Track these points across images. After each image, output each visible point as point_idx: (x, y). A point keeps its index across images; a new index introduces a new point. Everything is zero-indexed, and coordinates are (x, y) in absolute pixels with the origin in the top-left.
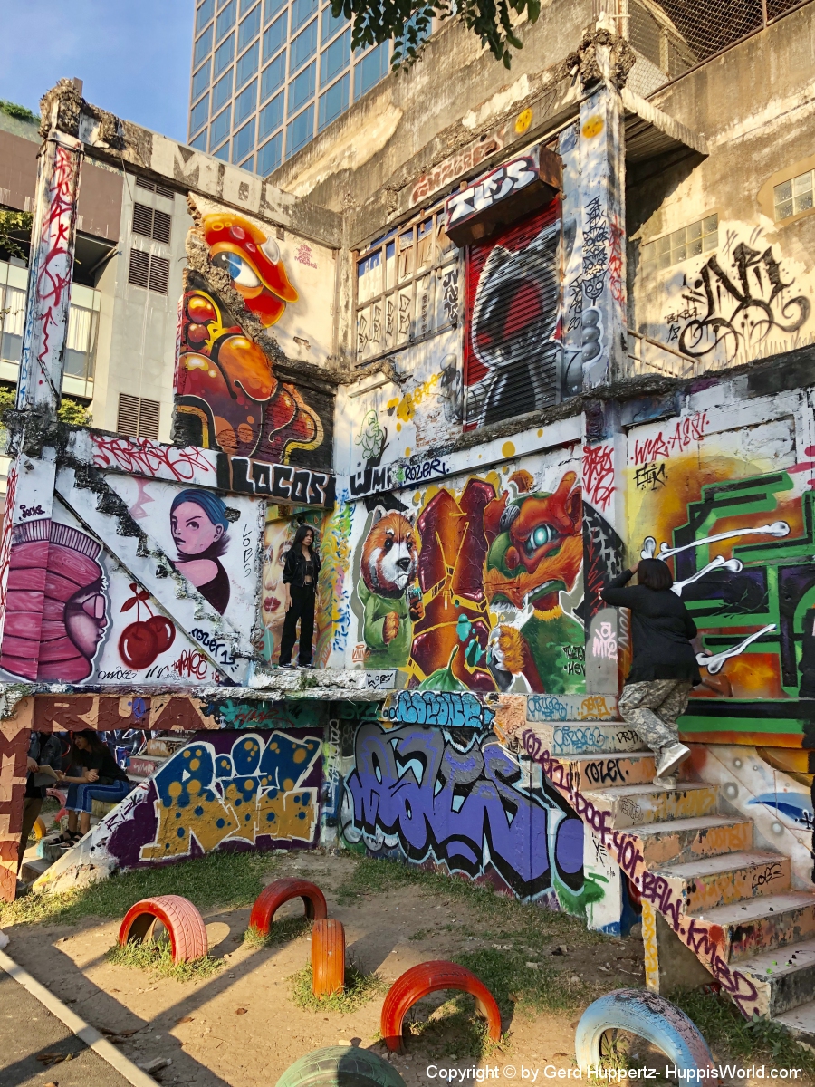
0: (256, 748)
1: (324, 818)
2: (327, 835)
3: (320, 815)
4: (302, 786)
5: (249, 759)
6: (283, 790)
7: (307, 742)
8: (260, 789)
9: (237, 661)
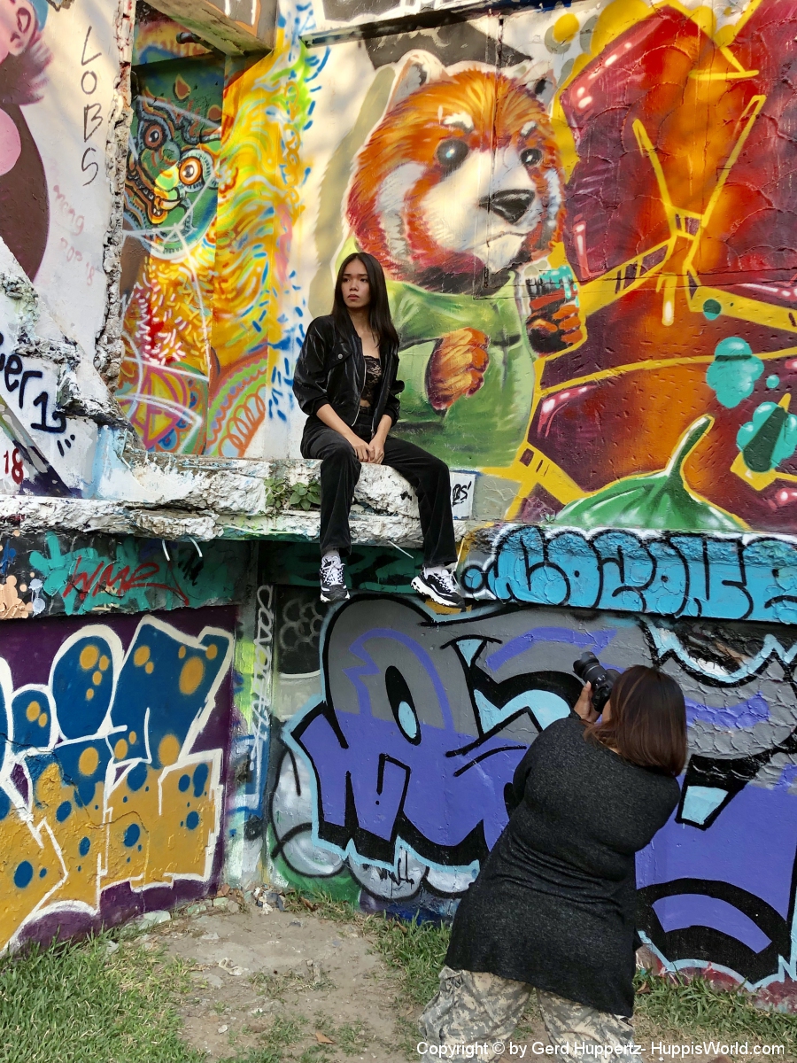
0: (103, 666)
1: (239, 822)
2: (243, 860)
3: (227, 813)
4: (195, 749)
5: (90, 694)
6: (157, 765)
7: (208, 640)
8: (111, 769)
9: (73, 425)
